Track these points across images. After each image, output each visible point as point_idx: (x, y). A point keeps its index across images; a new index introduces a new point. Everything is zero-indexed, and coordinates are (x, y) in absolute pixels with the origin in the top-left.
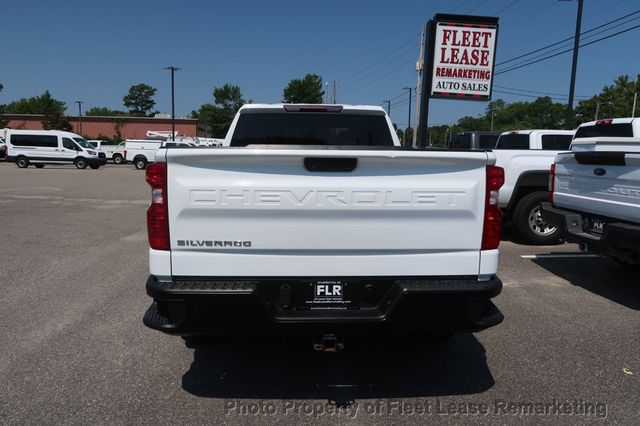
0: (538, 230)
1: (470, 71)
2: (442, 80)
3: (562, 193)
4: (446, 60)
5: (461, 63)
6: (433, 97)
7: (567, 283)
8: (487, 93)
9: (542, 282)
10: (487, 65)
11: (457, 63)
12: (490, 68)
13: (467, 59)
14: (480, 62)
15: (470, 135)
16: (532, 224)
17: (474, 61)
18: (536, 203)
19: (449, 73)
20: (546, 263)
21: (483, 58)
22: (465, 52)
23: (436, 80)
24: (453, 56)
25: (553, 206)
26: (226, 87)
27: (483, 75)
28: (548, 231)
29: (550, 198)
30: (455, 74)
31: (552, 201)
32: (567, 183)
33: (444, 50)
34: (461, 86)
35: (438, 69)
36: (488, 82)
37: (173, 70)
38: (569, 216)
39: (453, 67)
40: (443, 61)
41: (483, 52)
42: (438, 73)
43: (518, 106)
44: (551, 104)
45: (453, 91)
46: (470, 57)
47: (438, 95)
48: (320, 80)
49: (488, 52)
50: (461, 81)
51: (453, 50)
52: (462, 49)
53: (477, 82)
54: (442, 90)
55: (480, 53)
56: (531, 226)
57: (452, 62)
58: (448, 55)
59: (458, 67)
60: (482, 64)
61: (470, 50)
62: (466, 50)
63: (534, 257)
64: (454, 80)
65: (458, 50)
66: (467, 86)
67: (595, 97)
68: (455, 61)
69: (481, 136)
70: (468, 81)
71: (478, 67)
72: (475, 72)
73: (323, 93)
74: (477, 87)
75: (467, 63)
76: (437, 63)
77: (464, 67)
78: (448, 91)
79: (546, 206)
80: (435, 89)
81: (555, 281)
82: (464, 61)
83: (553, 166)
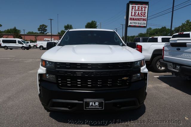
0: (160, 68)
1: (140, 19)
2: (131, 21)
3: (166, 56)
4: (132, 15)
5: (137, 16)
6: (129, 27)
7: (168, 85)
8: (145, 25)
9: (159, 85)
10: (145, 17)
11: (136, 16)
12: (146, 17)
13: (139, 15)
14: (143, 16)
15: (140, 38)
16: (158, 66)
17: (141, 16)
18: (158, 60)
19: (133, 19)
20: (162, 79)
21: (144, 14)
22: (139, 13)
23: (129, 21)
24: (135, 14)
25: (164, 60)
26: (68, 25)
27: (144, 20)
28: (163, 68)
29: (162, 58)
30: (135, 20)
31: (163, 59)
32: (168, 53)
33: (132, 12)
34: (137, 23)
35: (130, 18)
36: (146, 22)
37: (51, 20)
38: (168, 64)
39: (135, 17)
40: (132, 16)
41: (144, 13)
42: (130, 19)
43: (156, 29)
44: (166, 29)
45: (135, 25)
46: (140, 14)
47: (130, 26)
48: (96, 22)
49: (145, 13)
50: (137, 22)
51: (135, 12)
52: (137, 12)
53: (142, 22)
54: (131, 25)
55: (143, 13)
56: (157, 67)
57: (135, 16)
58: (133, 14)
59: (136, 17)
60: (144, 16)
61: (140, 12)
62: (139, 12)
63: (158, 77)
64: (135, 21)
65: (136, 12)
66: (139, 23)
67: (179, 26)
68: (135, 15)
69: (143, 39)
70: (139, 22)
71: (142, 17)
72: (142, 19)
73: (97, 26)
74: (142, 23)
75: (139, 16)
76: (130, 16)
77: (138, 17)
78: (133, 25)
79: (161, 61)
80: (129, 24)
81: (164, 85)
82: (138, 16)
83: (164, 47)
